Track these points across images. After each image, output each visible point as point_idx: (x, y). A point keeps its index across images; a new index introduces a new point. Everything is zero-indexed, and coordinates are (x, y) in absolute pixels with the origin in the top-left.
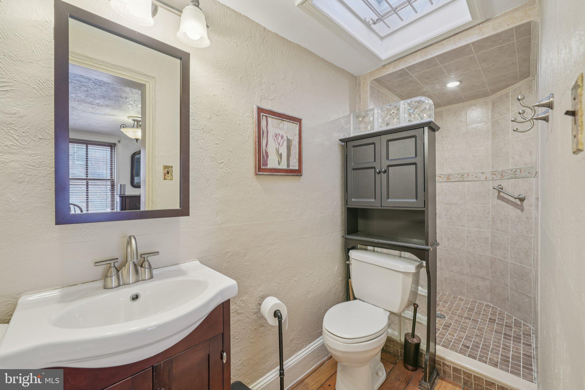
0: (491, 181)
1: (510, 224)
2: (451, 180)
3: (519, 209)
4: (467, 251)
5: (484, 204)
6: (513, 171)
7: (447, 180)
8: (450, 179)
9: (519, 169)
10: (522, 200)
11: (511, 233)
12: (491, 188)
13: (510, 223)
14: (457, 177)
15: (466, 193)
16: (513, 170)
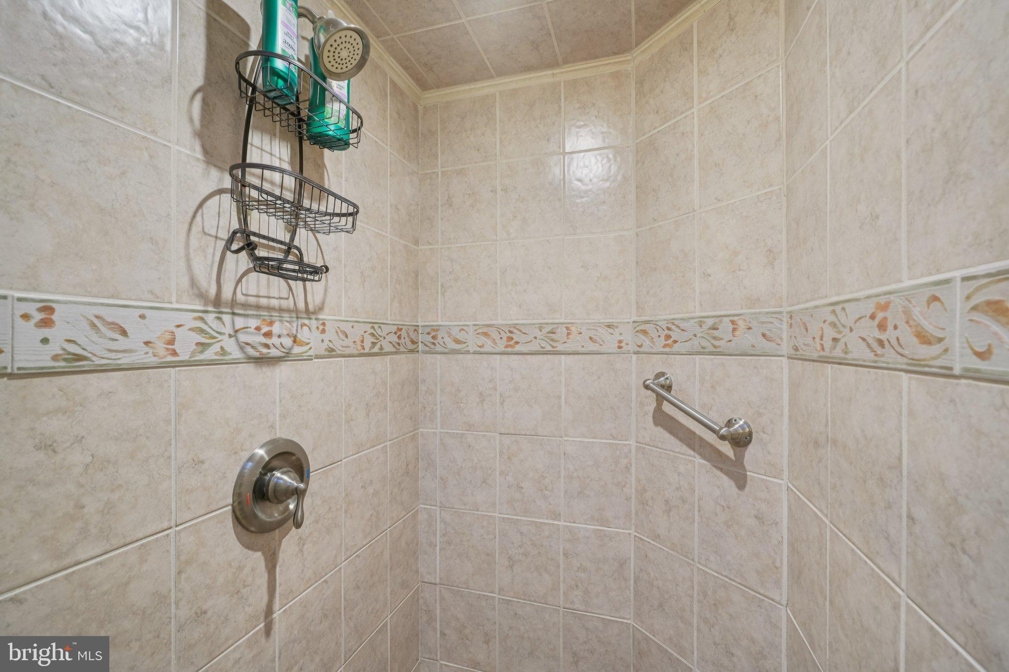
0: (634, 357)
1: (696, 525)
2: (518, 348)
3: (727, 473)
4: (567, 606)
5: (614, 438)
6: (705, 327)
7: (507, 347)
8: (517, 343)
9: (727, 320)
10: (741, 441)
11: (699, 563)
12: (635, 382)
13: (696, 522)
14: (536, 338)
15: (563, 398)
16: (705, 322)
